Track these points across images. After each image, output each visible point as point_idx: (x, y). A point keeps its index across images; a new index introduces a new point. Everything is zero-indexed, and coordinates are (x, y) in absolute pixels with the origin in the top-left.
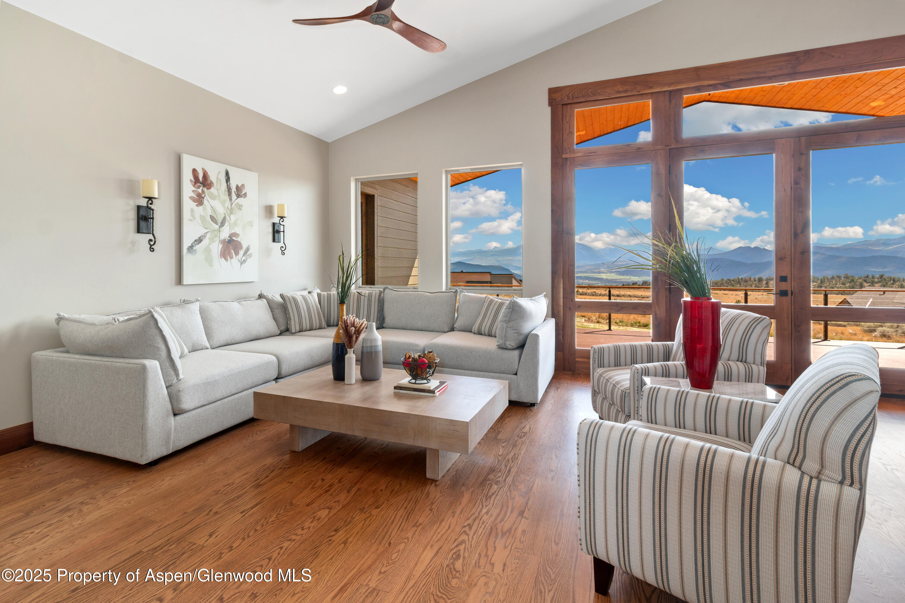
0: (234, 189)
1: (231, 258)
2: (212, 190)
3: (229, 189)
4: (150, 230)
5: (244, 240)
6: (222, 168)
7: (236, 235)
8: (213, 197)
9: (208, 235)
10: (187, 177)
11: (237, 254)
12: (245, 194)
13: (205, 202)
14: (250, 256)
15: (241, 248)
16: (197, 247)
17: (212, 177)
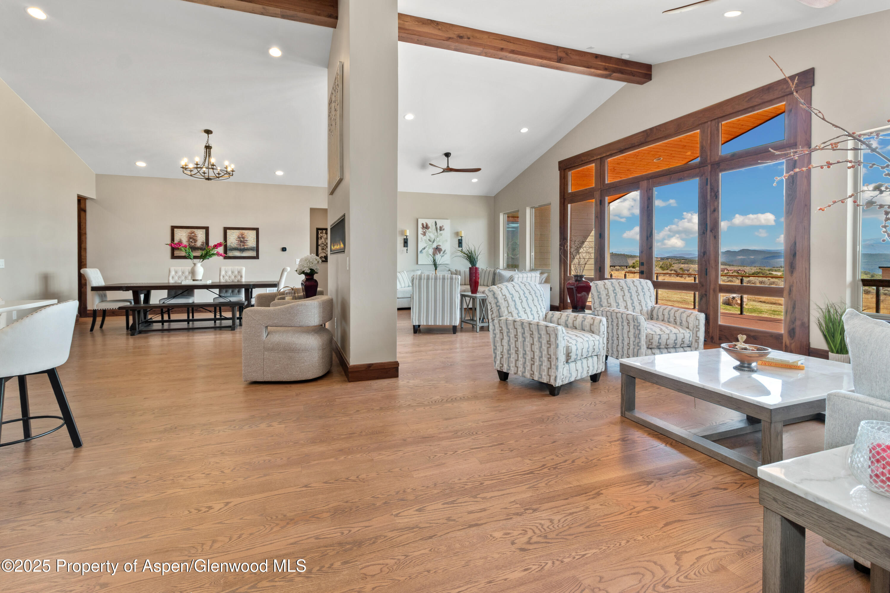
0: (438, 228)
1: (437, 255)
2: (430, 230)
3: (437, 228)
4: (407, 247)
5: (443, 248)
6: (434, 221)
7: (439, 245)
8: (430, 232)
9: (428, 246)
10: (420, 226)
11: (440, 253)
12: (444, 229)
13: (426, 234)
14: (446, 254)
15: (442, 250)
16: (423, 251)
17: (429, 225)
